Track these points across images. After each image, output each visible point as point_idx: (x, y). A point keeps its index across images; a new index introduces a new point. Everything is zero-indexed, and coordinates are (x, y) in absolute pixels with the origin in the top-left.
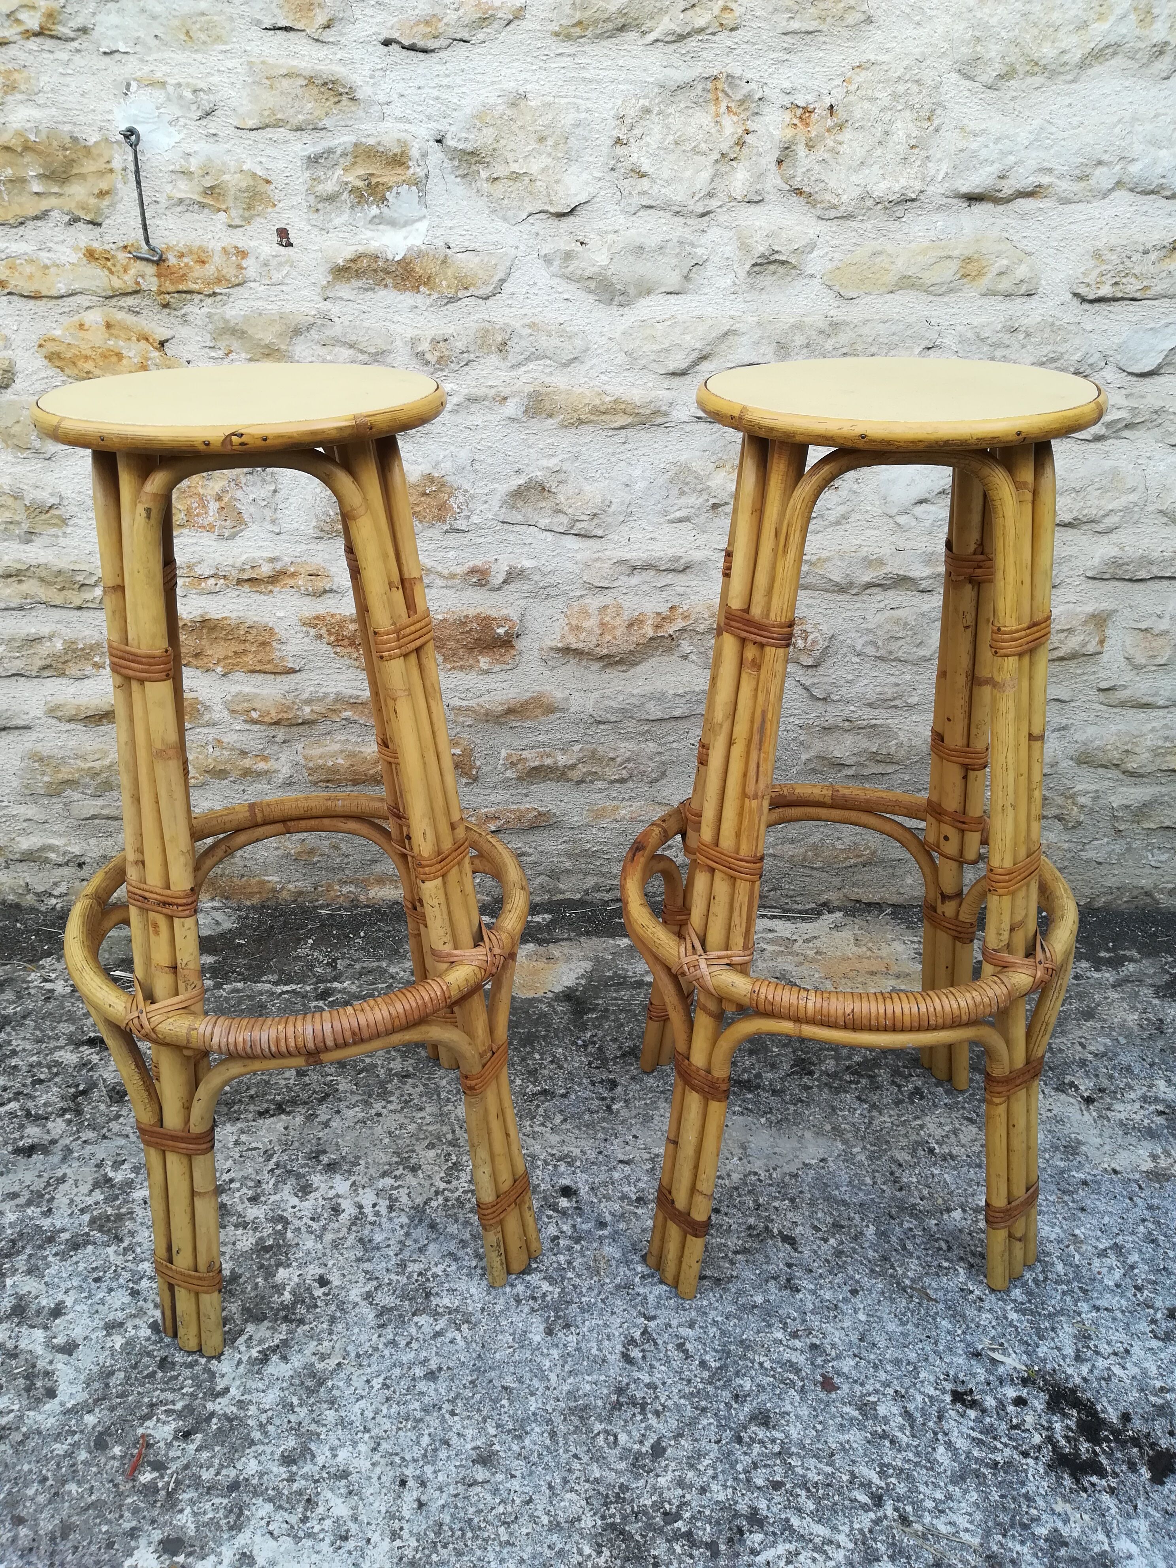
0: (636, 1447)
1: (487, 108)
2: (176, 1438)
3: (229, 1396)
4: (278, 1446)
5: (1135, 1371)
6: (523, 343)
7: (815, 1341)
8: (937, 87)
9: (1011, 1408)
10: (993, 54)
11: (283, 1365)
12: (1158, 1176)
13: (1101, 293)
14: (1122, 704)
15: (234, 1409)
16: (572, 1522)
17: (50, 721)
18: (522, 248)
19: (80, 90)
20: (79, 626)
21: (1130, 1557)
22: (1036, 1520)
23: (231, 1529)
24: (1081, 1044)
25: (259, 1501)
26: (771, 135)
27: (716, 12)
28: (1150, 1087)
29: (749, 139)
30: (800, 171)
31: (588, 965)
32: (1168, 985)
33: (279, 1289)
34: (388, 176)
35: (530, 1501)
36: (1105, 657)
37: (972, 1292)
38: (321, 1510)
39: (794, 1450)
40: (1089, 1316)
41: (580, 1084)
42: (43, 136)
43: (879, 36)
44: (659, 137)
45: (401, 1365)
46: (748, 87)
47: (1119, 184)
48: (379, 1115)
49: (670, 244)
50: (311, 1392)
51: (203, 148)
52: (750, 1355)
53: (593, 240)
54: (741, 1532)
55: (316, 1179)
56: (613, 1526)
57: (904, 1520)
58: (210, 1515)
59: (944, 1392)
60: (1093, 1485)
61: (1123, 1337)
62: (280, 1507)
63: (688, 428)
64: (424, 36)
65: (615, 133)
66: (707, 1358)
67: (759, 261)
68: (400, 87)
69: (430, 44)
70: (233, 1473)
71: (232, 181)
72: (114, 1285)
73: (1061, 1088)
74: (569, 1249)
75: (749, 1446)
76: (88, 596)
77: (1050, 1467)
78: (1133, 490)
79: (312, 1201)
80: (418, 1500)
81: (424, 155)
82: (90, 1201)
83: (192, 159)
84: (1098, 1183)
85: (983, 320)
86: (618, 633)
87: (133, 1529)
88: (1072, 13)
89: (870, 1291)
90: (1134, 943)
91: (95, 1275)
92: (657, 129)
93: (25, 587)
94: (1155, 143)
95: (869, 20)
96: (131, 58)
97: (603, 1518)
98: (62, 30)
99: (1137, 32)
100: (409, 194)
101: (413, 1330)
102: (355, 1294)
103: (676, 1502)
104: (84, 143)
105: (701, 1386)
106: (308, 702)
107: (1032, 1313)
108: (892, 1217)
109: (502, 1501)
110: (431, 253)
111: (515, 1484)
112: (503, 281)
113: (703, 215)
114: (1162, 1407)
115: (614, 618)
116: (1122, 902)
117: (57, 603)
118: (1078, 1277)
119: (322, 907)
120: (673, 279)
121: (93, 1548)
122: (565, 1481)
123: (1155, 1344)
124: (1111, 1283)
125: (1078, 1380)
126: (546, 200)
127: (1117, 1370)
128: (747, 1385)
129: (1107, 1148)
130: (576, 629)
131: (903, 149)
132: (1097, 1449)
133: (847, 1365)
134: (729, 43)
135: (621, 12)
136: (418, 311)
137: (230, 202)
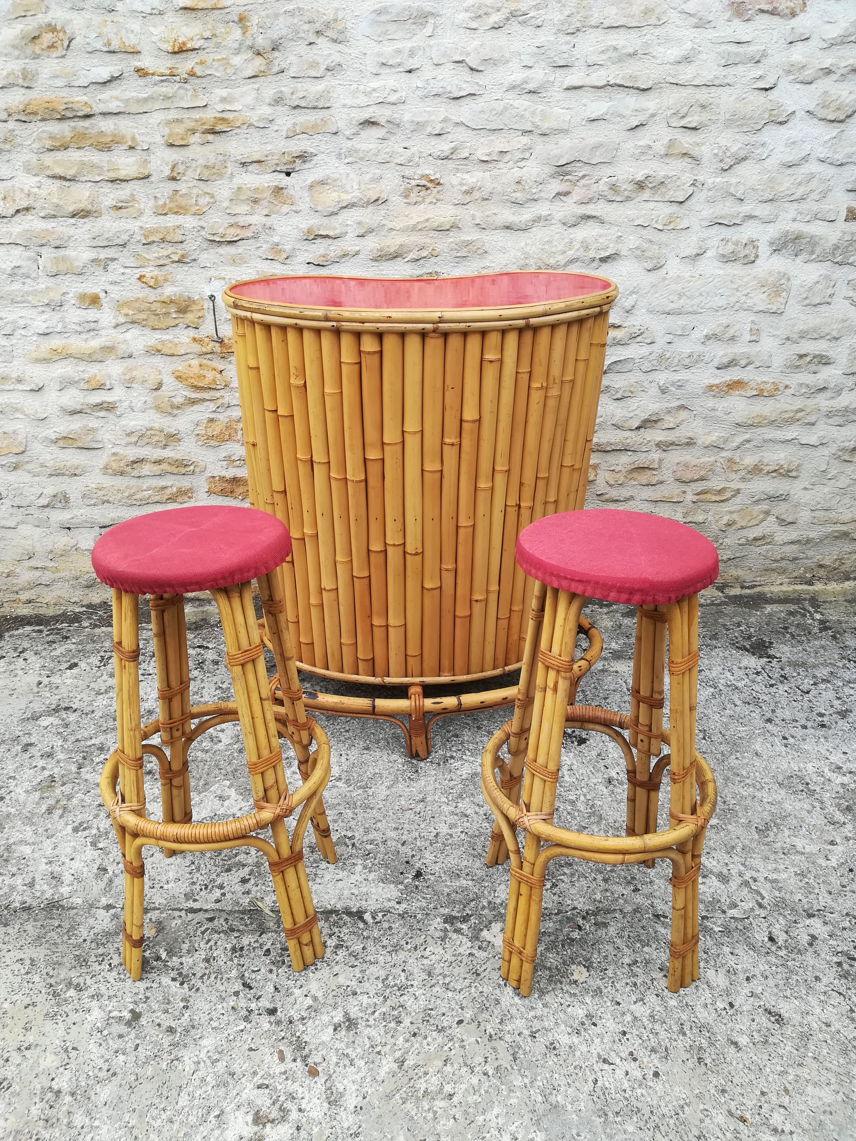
10: (532, 262)
14: (607, 501)
19: (192, 280)
20: (182, 481)
27: (430, 251)
32: (627, 612)
36: (598, 482)
42: (177, 297)
43: (490, 257)
64: (322, 261)
69: (325, 264)
76: (188, 469)
88: (560, 248)
93: (162, 467)
95: (486, 252)
96: (212, 269)
98: (186, 260)
99: (584, 254)
104: (193, 299)
109: (373, 757)
111: (377, 754)
117: (175, 473)
128: (451, 728)
133: (485, 723)
135: (395, 252)
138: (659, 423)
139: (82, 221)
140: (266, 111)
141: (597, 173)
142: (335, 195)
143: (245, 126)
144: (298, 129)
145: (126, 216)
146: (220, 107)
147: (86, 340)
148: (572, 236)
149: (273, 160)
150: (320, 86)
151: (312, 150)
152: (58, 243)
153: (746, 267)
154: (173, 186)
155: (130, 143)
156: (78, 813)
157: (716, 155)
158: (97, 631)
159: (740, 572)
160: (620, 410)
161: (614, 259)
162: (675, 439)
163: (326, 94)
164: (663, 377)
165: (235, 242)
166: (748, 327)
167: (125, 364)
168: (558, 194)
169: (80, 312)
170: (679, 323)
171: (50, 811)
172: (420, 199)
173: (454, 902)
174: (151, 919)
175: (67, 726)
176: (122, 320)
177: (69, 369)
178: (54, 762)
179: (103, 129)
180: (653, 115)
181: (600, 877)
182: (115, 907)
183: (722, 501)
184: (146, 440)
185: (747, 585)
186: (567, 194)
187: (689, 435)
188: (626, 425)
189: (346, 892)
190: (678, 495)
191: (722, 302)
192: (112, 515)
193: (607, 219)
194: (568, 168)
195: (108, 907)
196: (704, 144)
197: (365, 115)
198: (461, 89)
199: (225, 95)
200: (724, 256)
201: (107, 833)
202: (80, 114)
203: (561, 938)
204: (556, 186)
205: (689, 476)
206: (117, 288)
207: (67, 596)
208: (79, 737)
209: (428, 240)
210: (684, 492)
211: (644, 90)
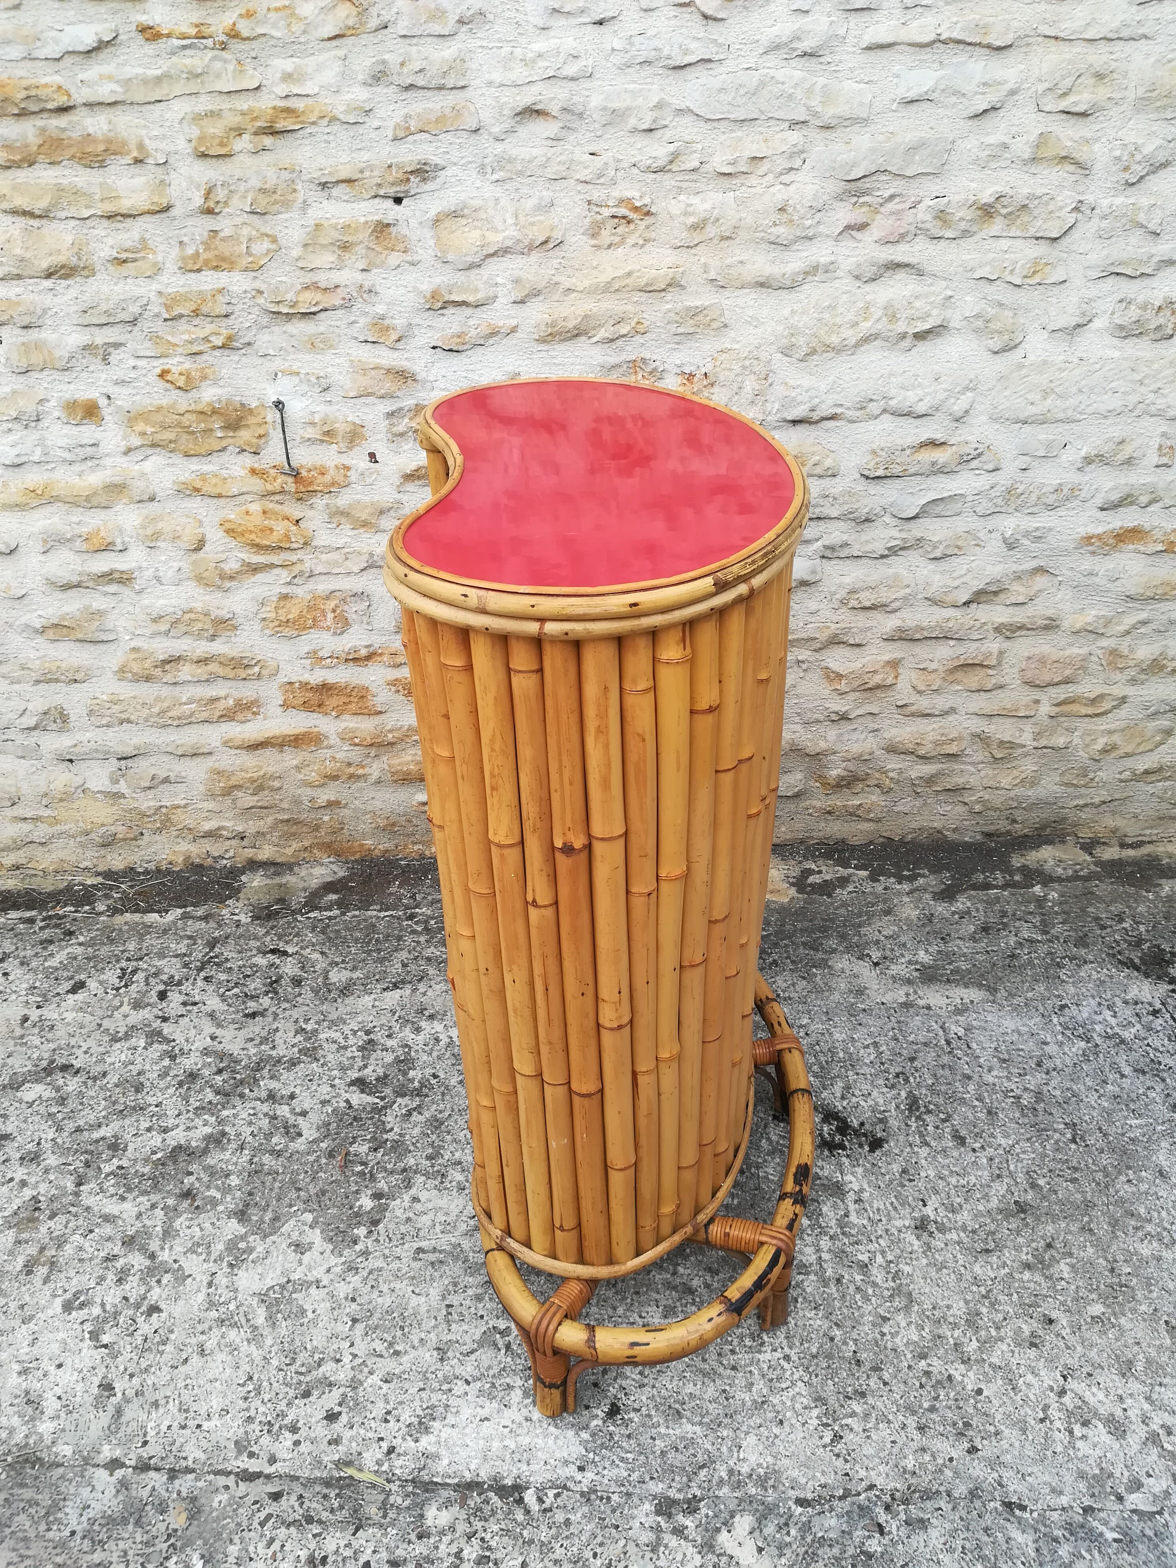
2: (370, 1151)
3: (394, 1131)
4: (424, 1152)
5: (871, 1103)
8: (769, 362)
10: (802, 342)
11: (419, 1116)
12: (907, 1005)
13: (878, 474)
14: (912, 715)
15: (398, 1137)
17: (225, 749)
19: (246, 377)
20: (243, 690)
21: (851, 1183)
23: (406, 1188)
24: (879, 931)
25: (418, 1176)
27: (633, 325)
28: (915, 955)
32: (943, 891)
33: (412, 1081)
36: (899, 686)
38: (449, 1178)
40: (852, 1077)
42: (224, 404)
43: (732, 334)
46: (654, 365)
47: (885, 411)
50: (436, 1128)
51: (323, 409)
55: (423, 1024)
58: (394, 1183)
60: (839, 1154)
61: (869, 1087)
62: (429, 1178)
64: (457, 343)
68: (443, 372)
69: (461, 348)
70: (402, 1165)
71: (341, 427)
72: (320, 1082)
73: (861, 958)
77: (818, 1147)
78: (908, 586)
79: (423, 1036)
82: (296, 1041)
83: (315, 415)
84: (872, 1010)
87: (357, 1190)
88: (848, 318)
90: (927, 865)
91: (308, 1078)
93: (209, 668)
94: (903, 388)
95: (726, 326)
96: (277, 358)
98: (236, 344)
99: (889, 327)
102: (453, 1082)
104: (248, 407)
106: (390, 731)
114: (882, 1119)
116: (923, 838)
117: (231, 676)
118: (850, 1059)
119: (402, 859)
123: (885, 1090)
124: (868, 1061)
125: (840, 1108)
127: (862, 1103)
129: (881, 990)
131: (751, 396)
132: (845, 1139)
134: (642, 341)
135: (576, 328)
137: (339, 439)
138: (1002, 596)
139: (65, 283)
140: (360, 94)
141: (913, 191)
142: (476, 234)
143: (325, 122)
144: (413, 125)
145: (134, 273)
146: (282, 89)
147: (80, 475)
148: (868, 298)
149: (373, 178)
150: (448, 51)
151: (436, 160)
152: (26, 320)
153: (1158, 345)
154: (209, 223)
155: (135, 154)
156: (72, 1273)
157: (1118, 159)
158: (119, 919)
159: (1120, 822)
160: (938, 576)
161: (939, 334)
162: (1025, 621)
163: (459, 64)
164: (1009, 524)
165: (314, 314)
166: (1155, 442)
167: (145, 512)
168: (848, 227)
169: (68, 430)
170: (1042, 437)
171: (29, 1269)
172: (617, 239)
173: (672, 1469)
174: (179, 1493)
175: (62, 1101)
176: (136, 441)
177: (56, 519)
178: (39, 1171)
179: (91, 130)
180: (1013, 92)
181: (911, 1422)
182: (123, 1465)
183: (1097, 715)
184: (183, 628)
185: (1129, 841)
186: (862, 227)
187: (1050, 613)
188: (949, 599)
189: (496, 1445)
190: (1027, 706)
191: (1115, 403)
192: (135, 741)
193: (928, 269)
194: (867, 184)
195: (114, 1464)
196: (1097, 140)
197: (526, 99)
198: (686, 52)
199: (289, 69)
200: (1121, 327)
201: (116, 1314)
202: (50, 106)
203: (851, 1551)
204: (844, 214)
205: (1047, 677)
206: (125, 391)
207: (73, 859)
208: (81, 1123)
209: (629, 307)
210: (1037, 702)
211: (999, 49)
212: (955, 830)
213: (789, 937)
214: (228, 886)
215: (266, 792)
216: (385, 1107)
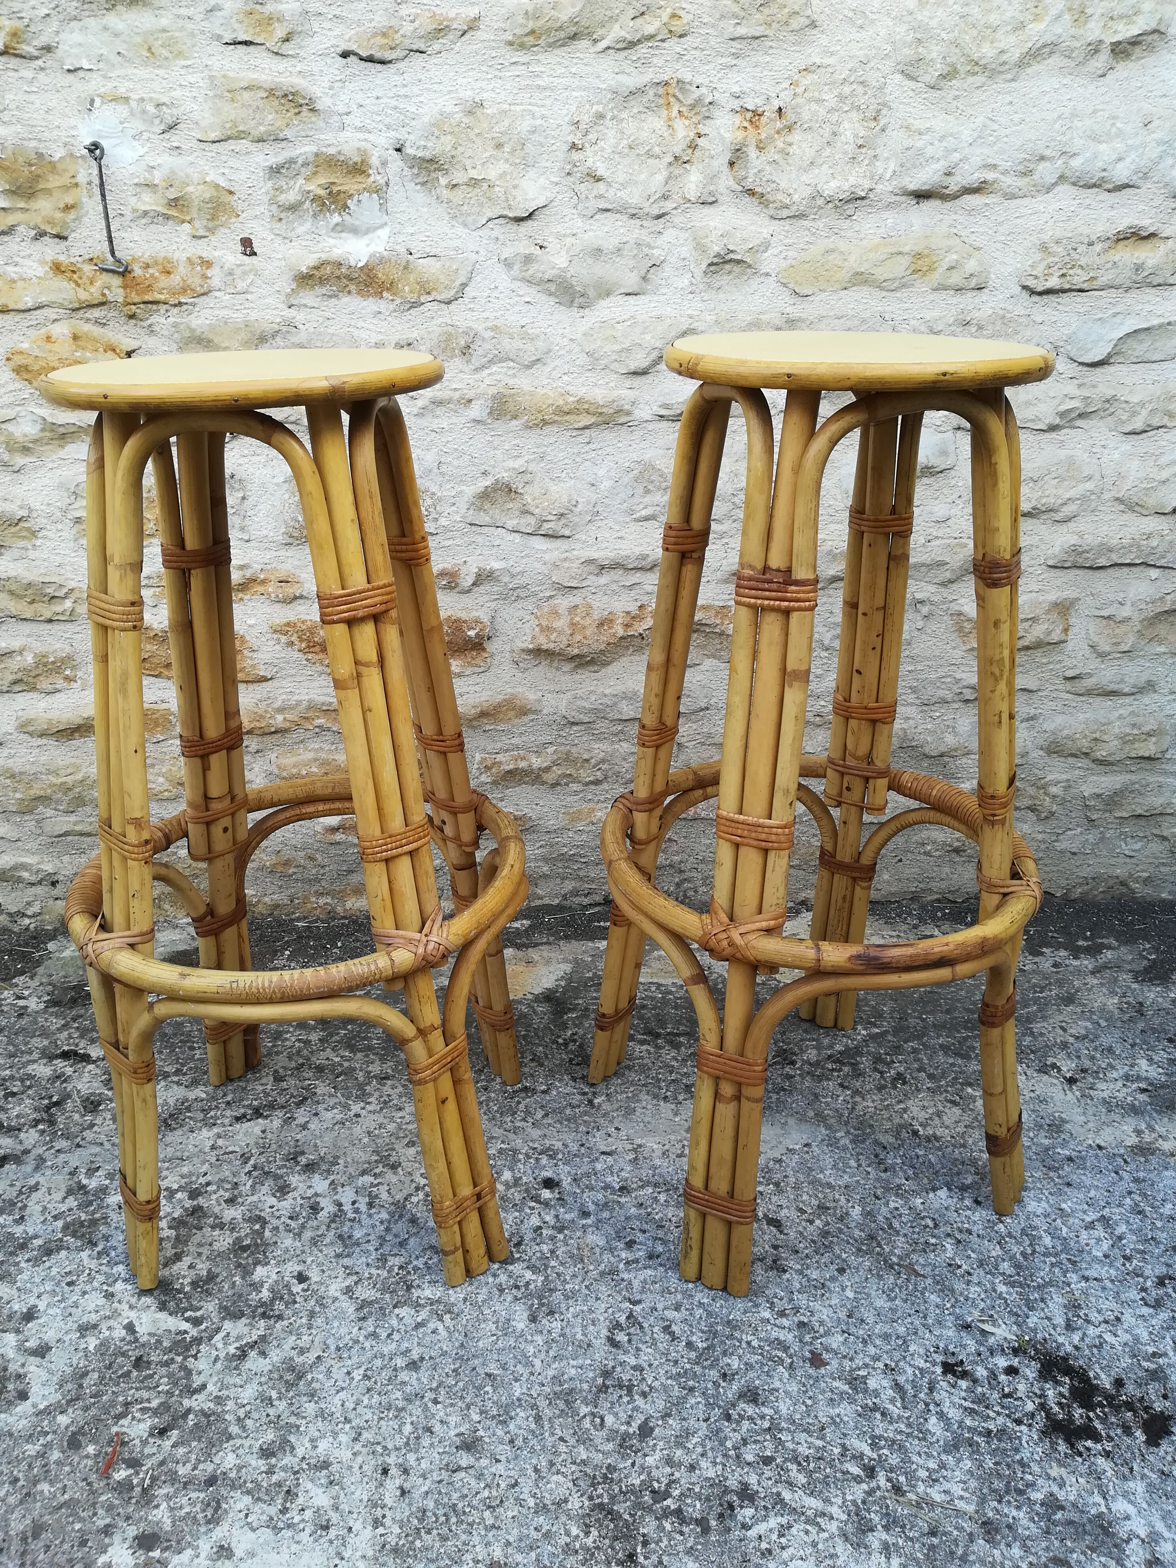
0: (623, 1428)
1: (445, 116)
2: (151, 1435)
3: (206, 1392)
4: (257, 1440)
5: (1127, 1337)
6: (486, 346)
7: (802, 1318)
8: (881, 88)
9: (1002, 1378)
10: (934, 55)
11: (261, 1360)
12: (1143, 1151)
13: (1049, 285)
14: (1089, 693)
15: (212, 1405)
16: (559, 1504)
17: (22, 736)
18: (483, 253)
19: (44, 108)
20: (50, 640)
21: (1127, 1518)
22: (1031, 1485)
23: (209, 1522)
24: (1062, 1028)
25: (237, 1494)
26: (722, 138)
27: (665, 18)
28: (1132, 1066)
29: (701, 142)
30: (752, 172)
31: (567, 968)
32: (1146, 970)
33: (256, 1287)
34: (349, 185)
35: (516, 1484)
36: (1070, 646)
37: (960, 1267)
38: (300, 1500)
39: (784, 1425)
40: (1078, 1286)
41: (561, 1080)
42: (9, 152)
43: (824, 40)
44: (613, 141)
45: (383, 1356)
46: (697, 93)
47: (1062, 178)
48: (358, 1116)
49: (627, 246)
50: (290, 1385)
51: (167, 161)
52: (737, 1334)
53: (553, 244)
54: (731, 1507)
55: (294, 1180)
56: (601, 1506)
57: (897, 1490)
58: (187, 1510)
59: (934, 1364)
60: (1088, 1449)
61: (1113, 1305)
62: (259, 1499)
63: (651, 426)
64: (381, 47)
65: (571, 138)
66: (694, 1338)
67: (715, 260)
68: (359, 98)
69: (388, 55)
70: (210, 1467)
71: (196, 192)
72: (88, 1288)
73: (1044, 1070)
74: (552, 1238)
75: (738, 1422)
76: (58, 608)
77: (1044, 1433)
78: (1090, 478)
79: (290, 1201)
80: (401, 1488)
81: (384, 164)
82: (63, 1208)
83: (155, 172)
84: (1083, 1158)
85: (936, 314)
86: (588, 633)
87: (107, 1526)
88: (1008, 14)
89: (858, 1270)
90: (1112, 932)
91: (68, 1279)
92: (611, 133)
94: (1094, 138)
95: (813, 25)
96: (94, 75)
97: (591, 1498)
98: (26, 49)
99: (1072, 31)
100: (370, 202)
101: (394, 1322)
102: (334, 1289)
103: (665, 1481)
104: (49, 159)
105: (688, 1366)
106: (281, 710)
107: (1021, 1286)
108: (877, 1198)
109: (487, 1486)
110: (393, 259)
111: (500, 1468)
112: (464, 285)
113: (659, 217)
114: (1155, 1371)
115: (583, 618)
116: (1099, 893)
117: (28, 616)
118: (1066, 1249)
119: (298, 919)
120: (631, 281)
121: (66, 1546)
122: (552, 1464)
123: (1146, 1311)
124: (1100, 1254)
125: (1069, 1349)
126: (504, 205)
127: (1108, 1337)
128: (735, 1363)
129: (1091, 1125)
130: (547, 630)
131: (851, 148)
132: (1091, 1414)
133: (836, 1341)
134: (678, 50)
135: (573, 22)
136: (382, 317)
137: (194, 213)
160: (1135, 464)
161: (1151, 48)
188: (1151, 501)
212: (1147, 881)
213: (919, 1038)
214: (24, 957)
215: (88, 809)
216: (198, 1341)
